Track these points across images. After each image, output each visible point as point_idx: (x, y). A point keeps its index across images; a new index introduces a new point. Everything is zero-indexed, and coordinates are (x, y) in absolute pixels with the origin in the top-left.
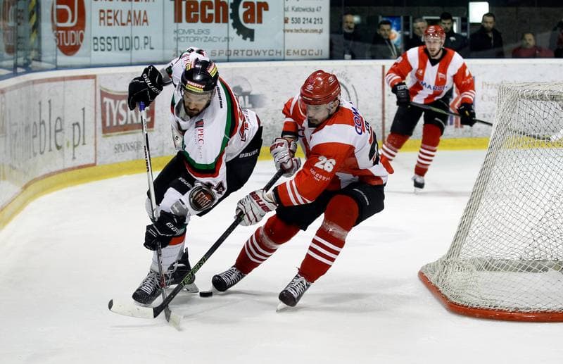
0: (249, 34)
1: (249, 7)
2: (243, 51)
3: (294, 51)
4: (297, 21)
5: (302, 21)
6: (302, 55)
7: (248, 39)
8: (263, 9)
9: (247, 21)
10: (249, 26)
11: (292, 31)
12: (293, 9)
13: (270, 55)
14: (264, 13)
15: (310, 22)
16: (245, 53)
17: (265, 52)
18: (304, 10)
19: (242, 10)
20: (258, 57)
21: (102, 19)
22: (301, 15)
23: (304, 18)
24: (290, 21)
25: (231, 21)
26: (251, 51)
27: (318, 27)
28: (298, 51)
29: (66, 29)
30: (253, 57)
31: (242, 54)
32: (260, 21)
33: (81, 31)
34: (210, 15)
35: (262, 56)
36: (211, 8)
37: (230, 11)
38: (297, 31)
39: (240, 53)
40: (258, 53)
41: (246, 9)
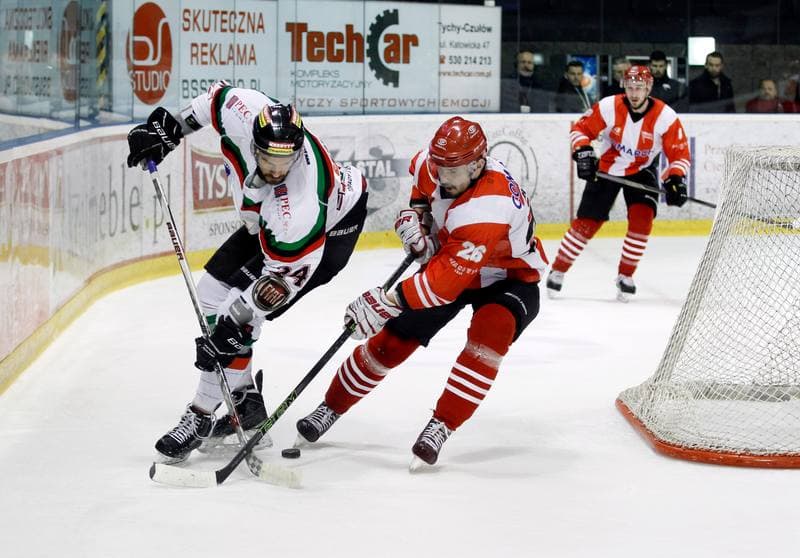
0: (392, 78)
1: (392, 41)
2: (383, 100)
3: (452, 101)
4: (457, 60)
5: (464, 60)
6: (463, 106)
7: (391, 84)
8: (411, 43)
9: (389, 60)
10: (392, 66)
11: (449, 74)
12: (451, 44)
13: (420, 106)
14: (412, 49)
15: (475, 62)
16: (386, 102)
17: (413, 102)
18: (466, 46)
19: (382, 46)
20: (403, 108)
21: (193, 55)
22: (462, 52)
23: (466, 57)
24: (447, 61)
25: (368, 60)
26: (395, 100)
27: (485, 68)
28: (458, 101)
29: (147, 69)
30: (398, 108)
31: (383, 105)
32: (407, 60)
33: (166, 72)
34: (340, 52)
35: (409, 107)
36: (340, 41)
37: (367, 46)
38: (457, 74)
39: (380, 103)
40: (404, 103)
41: (387, 44)
